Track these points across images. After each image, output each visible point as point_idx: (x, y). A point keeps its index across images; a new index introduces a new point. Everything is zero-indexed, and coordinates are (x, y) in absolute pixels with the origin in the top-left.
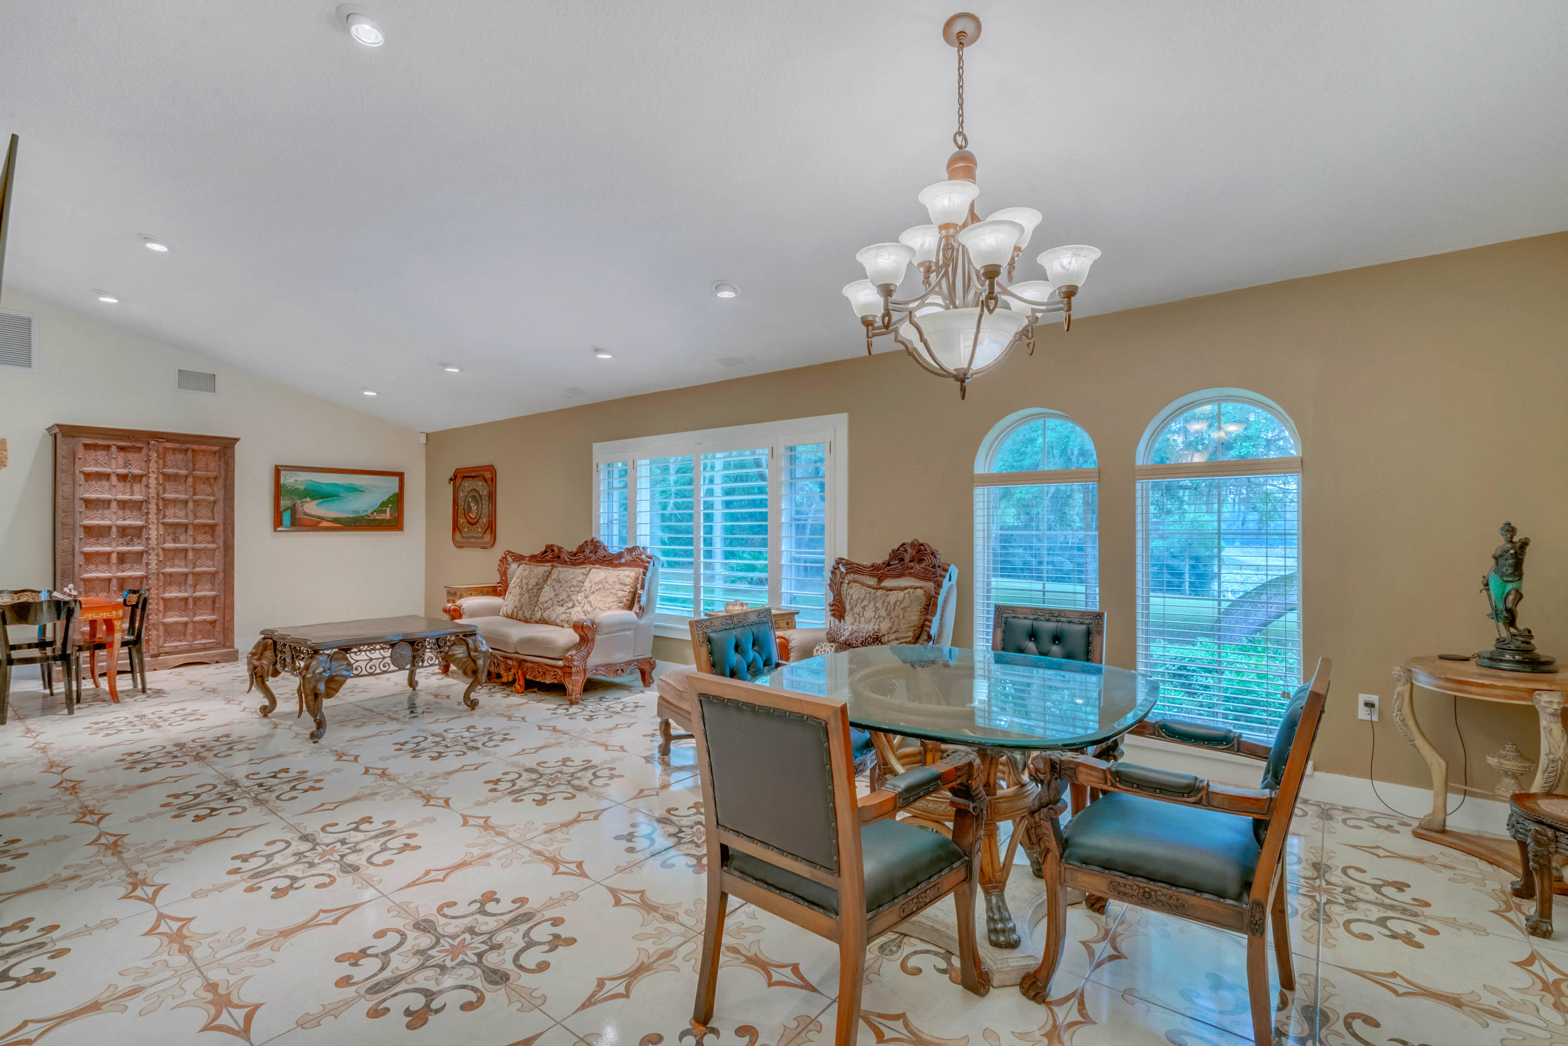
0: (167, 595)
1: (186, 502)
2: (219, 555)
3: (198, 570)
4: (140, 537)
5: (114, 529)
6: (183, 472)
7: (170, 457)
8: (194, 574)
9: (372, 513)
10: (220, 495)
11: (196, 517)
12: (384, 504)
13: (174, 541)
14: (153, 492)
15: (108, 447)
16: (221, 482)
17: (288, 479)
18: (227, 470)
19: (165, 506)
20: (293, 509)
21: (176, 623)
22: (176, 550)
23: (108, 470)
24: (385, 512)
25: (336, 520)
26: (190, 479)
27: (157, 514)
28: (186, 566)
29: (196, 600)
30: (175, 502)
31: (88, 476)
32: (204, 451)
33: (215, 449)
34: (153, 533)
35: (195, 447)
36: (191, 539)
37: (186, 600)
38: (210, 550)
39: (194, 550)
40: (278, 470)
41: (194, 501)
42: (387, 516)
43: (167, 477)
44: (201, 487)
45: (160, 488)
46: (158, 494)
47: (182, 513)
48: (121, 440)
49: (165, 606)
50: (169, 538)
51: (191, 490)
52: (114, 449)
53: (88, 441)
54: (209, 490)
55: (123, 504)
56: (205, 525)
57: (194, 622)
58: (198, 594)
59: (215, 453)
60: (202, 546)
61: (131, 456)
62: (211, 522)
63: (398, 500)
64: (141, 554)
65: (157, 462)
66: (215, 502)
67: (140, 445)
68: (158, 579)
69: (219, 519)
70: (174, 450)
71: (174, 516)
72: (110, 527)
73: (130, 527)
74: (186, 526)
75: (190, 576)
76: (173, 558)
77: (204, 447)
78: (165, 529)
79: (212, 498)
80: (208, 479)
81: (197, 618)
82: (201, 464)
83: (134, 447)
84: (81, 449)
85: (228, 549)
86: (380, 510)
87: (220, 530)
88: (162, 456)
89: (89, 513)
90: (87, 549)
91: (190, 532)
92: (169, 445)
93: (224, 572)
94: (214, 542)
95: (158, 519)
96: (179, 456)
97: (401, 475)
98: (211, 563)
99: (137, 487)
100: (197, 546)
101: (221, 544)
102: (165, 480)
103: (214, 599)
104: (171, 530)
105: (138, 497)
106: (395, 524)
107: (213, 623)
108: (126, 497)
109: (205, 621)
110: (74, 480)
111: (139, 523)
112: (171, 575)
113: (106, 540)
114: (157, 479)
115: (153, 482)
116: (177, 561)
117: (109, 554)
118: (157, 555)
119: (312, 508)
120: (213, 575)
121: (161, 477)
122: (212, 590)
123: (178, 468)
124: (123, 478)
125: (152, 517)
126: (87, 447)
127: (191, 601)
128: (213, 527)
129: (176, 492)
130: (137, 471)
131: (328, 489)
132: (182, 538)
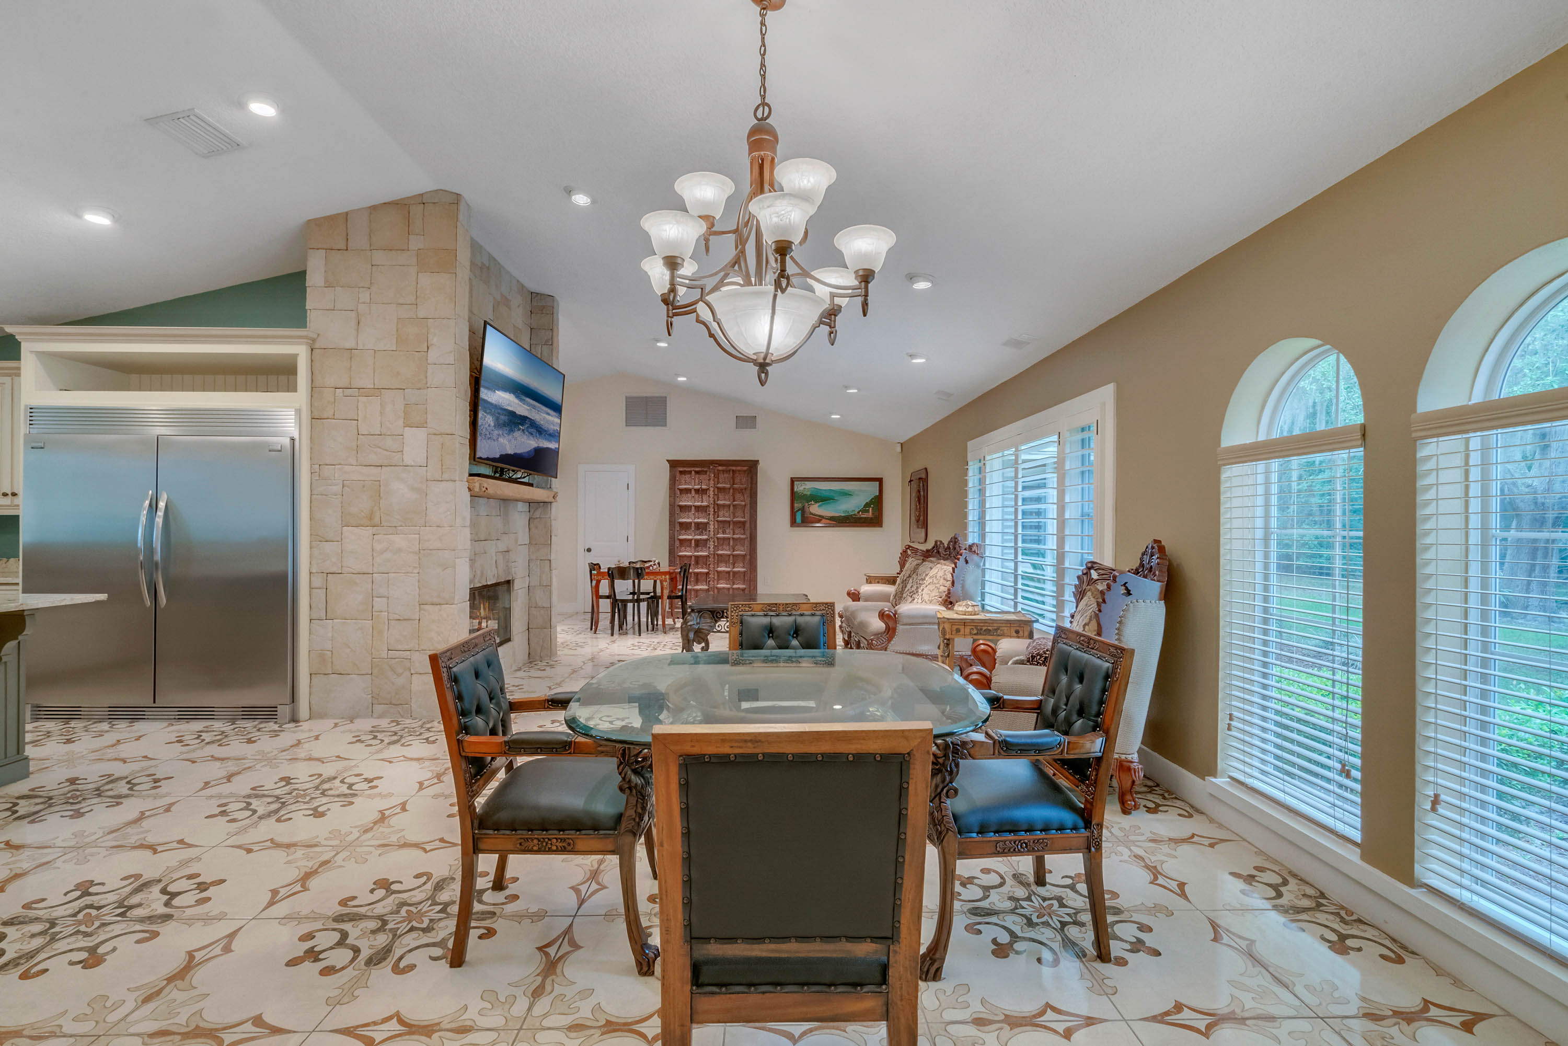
0: (719, 569)
1: (729, 506)
2: (747, 543)
3: (735, 553)
4: (706, 530)
5: (693, 525)
6: (728, 486)
7: (721, 476)
8: (734, 556)
9: (859, 512)
10: (748, 501)
11: (734, 516)
12: (867, 505)
13: (724, 532)
14: (711, 499)
15: (690, 472)
16: (748, 492)
17: (800, 487)
18: (752, 483)
19: (718, 509)
20: (803, 510)
21: (724, 588)
22: (724, 539)
23: (690, 487)
24: (868, 511)
25: (832, 518)
26: (731, 491)
27: (714, 515)
28: (729, 550)
29: (735, 573)
30: (724, 506)
31: (681, 491)
32: (739, 471)
33: (745, 468)
34: (712, 527)
35: (734, 468)
36: (731, 532)
37: (728, 572)
38: (742, 539)
39: (733, 539)
40: (793, 481)
41: (734, 506)
42: (870, 515)
43: (721, 490)
44: (738, 496)
45: (716, 497)
46: (714, 501)
47: (727, 514)
48: (697, 467)
49: (718, 576)
50: (720, 531)
51: (732, 498)
52: (693, 472)
53: (681, 469)
54: (742, 498)
55: (698, 508)
56: (740, 522)
57: (733, 589)
58: (735, 569)
59: (745, 471)
60: (738, 536)
61: (702, 477)
62: (743, 520)
63: (877, 502)
64: (706, 540)
65: (714, 480)
66: (745, 505)
67: (705, 469)
68: (714, 558)
69: (747, 518)
70: (723, 471)
71: (724, 516)
72: (691, 523)
73: (701, 523)
74: (729, 522)
75: (731, 557)
76: (723, 544)
77: (739, 468)
78: (718, 525)
79: (743, 503)
80: (742, 490)
81: (735, 586)
82: (737, 480)
83: (703, 471)
84: (678, 474)
85: (753, 539)
86: (864, 510)
87: (748, 525)
88: (717, 476)
89: (682, 514)
90: (681, 537)
91: (731, 527)
92: (720, 468)
93: (750, 555)
94: (744, 534)
95: (714, 518)
96: (726, 475)
97: (880, 480)
98: (743, 549)
99: (705, 497)
100: (735, 536)
101: (749, 535)
102: (718, 492)
103: (745, 572)
104: (721, 526)
105: (705, 504)
106: (876, 521)
107: (743, 590)
108: (699, 504)
109: (739, 588)
110: (675, 494)
111: (706, 521)
112: (721, 555)
113: (689, 532)
114: (714, 491)
115: (711, 493)
116: (724, 547)
117: (691, 540)
118: (714, 542)
119: (815, 509)
120: (744, 556)
121: (716, 490)
122: (744, 567)
123: (725, 483)
124: (697, 491)
125: (711, 517)
126: (681, 472)
127: (731, 573)
128: (744, 523)
129: (725, 500)
130: (704, 487)
131: (827, 494)
132: (727, 531)
